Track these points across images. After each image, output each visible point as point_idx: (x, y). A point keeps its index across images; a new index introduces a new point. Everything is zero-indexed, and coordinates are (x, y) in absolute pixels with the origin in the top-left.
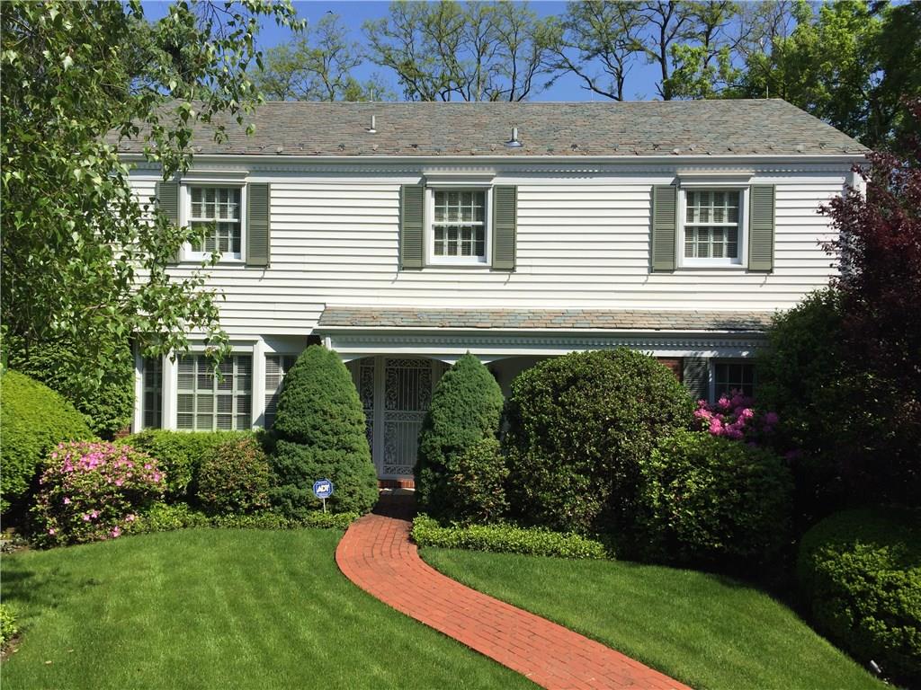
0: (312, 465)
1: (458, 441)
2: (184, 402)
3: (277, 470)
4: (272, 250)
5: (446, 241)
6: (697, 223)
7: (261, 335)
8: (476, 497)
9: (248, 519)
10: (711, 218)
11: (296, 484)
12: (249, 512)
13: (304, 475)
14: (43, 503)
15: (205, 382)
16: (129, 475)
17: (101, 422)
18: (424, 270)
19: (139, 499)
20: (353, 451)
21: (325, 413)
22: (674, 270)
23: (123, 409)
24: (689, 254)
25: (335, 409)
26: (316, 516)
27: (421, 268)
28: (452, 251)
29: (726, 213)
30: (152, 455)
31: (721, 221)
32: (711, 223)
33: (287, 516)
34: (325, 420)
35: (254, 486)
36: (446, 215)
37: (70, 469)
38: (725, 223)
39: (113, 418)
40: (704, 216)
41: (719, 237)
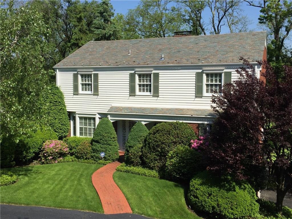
0: (100, 148)
1: (132, 145)
2: (81, 129)
3: (93, 149)
4: (99, 91)
5: (142, 88)
6: (210, 83)
7: (98, 113)
8: (133, 160)
9: (86, 161)
10: (214, 81)
11: (96, 153)
12: (86, 159)
13: (98, 151)
14: (41, 154)
15: (86, 124)
16: (59, 149)
17: (60, 134)
18: (136, 96)
19: (62, 155)
20: (111, 145)
21: (103, 136)
22: (202, 97)
23: (65, 131)
24: (207, 92)
25: (106, 135)
26: (101, 161)
27: (135, 96)
28: (144, 91)
29: (218, 80)
30: (67, 144)
31: (217, 82)
32: (214, 83)
33: (94, 161)
34: (103, 138)
35: (87, 153)
36: (142, 81)
37: (46, 147)
38: (218, 83)
39: (63, 133)
40: (212, 81)
41: (216, 87)
